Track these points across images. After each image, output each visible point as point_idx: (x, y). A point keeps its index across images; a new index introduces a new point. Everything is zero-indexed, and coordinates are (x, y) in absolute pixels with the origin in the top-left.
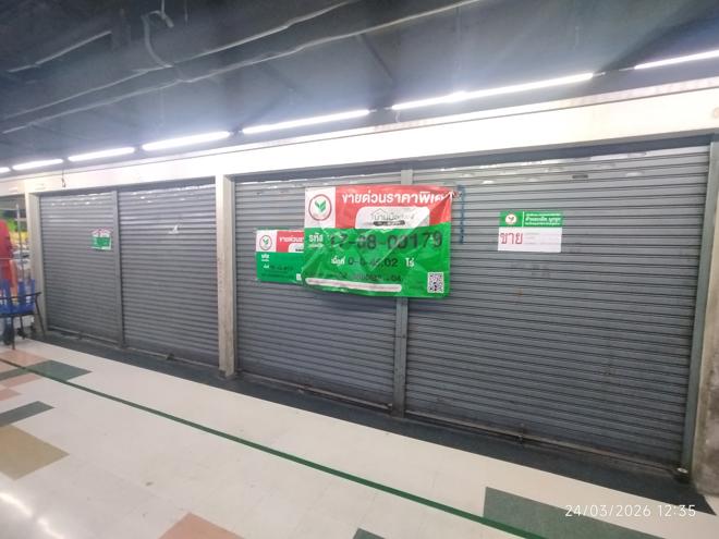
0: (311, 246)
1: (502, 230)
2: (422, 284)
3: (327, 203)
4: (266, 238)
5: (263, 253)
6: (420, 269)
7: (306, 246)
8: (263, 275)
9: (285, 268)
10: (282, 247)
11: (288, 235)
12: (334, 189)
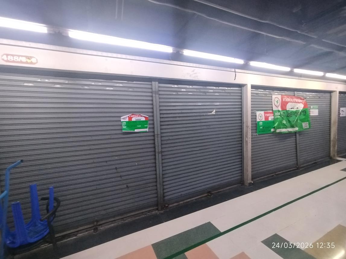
0: (276, 117)
1: (311, 110)
2: (301, 126)
3: (279, 100)
4: (260, 115)
5: (260, 122)
6: (301, 122)
7: (274, 117)
8: (259, 132)
9: (268, 127)
10: (266, 118)
11: (268, 113)
12: (280, 95)
